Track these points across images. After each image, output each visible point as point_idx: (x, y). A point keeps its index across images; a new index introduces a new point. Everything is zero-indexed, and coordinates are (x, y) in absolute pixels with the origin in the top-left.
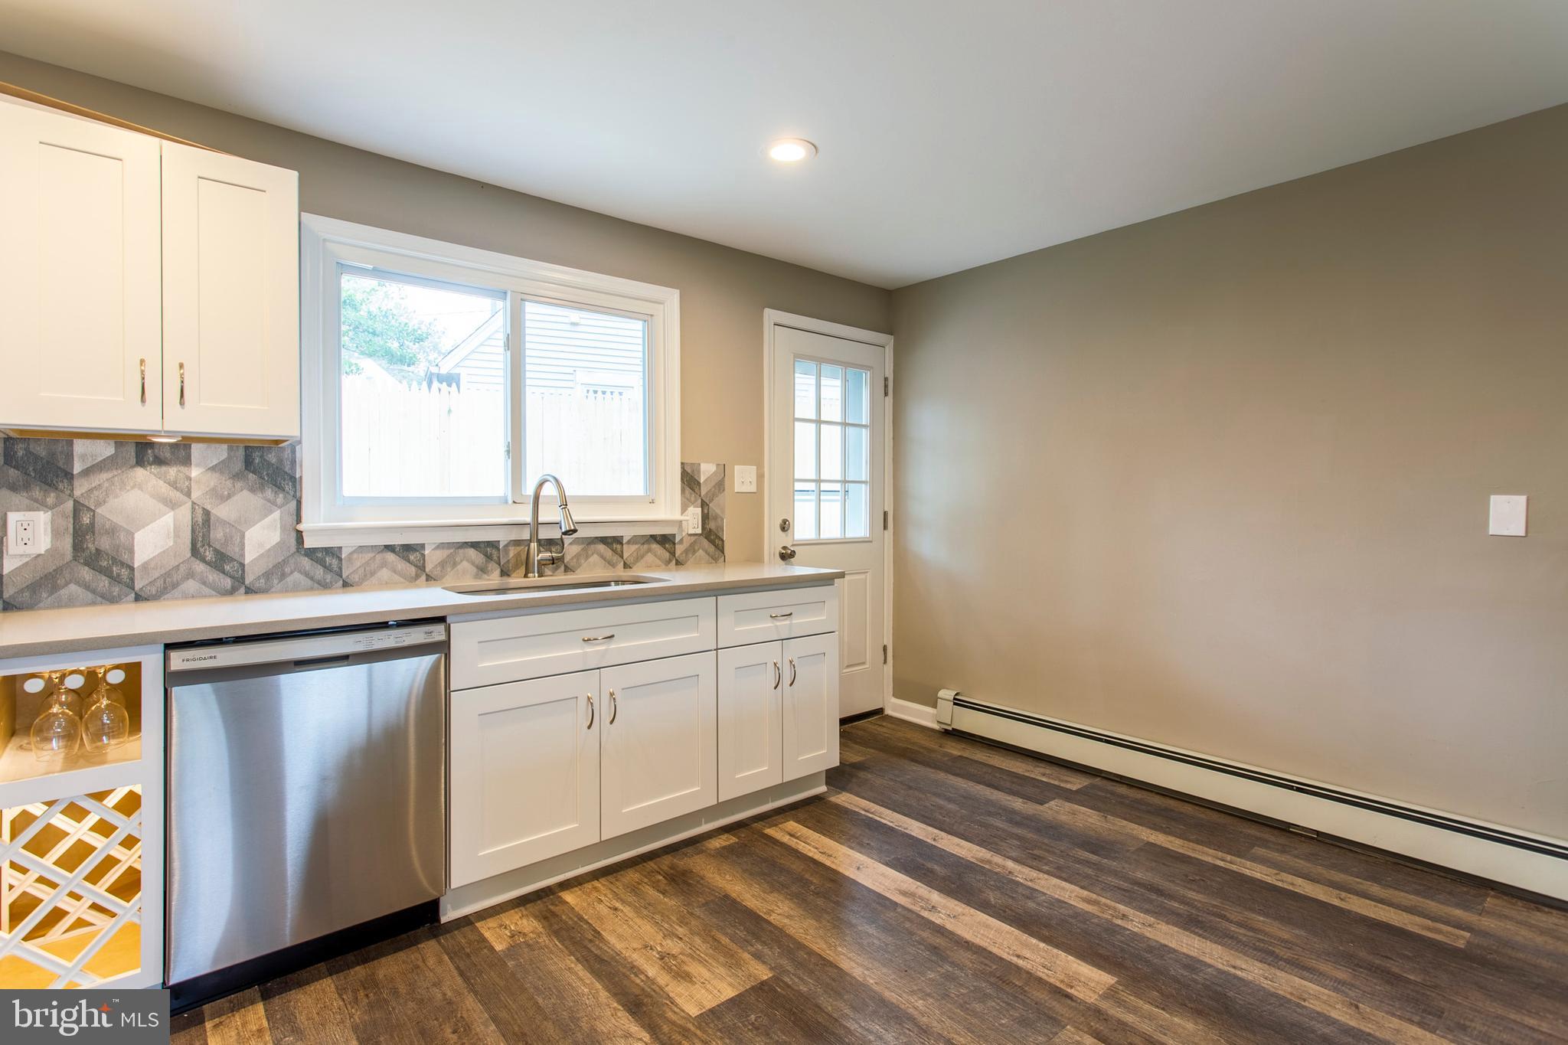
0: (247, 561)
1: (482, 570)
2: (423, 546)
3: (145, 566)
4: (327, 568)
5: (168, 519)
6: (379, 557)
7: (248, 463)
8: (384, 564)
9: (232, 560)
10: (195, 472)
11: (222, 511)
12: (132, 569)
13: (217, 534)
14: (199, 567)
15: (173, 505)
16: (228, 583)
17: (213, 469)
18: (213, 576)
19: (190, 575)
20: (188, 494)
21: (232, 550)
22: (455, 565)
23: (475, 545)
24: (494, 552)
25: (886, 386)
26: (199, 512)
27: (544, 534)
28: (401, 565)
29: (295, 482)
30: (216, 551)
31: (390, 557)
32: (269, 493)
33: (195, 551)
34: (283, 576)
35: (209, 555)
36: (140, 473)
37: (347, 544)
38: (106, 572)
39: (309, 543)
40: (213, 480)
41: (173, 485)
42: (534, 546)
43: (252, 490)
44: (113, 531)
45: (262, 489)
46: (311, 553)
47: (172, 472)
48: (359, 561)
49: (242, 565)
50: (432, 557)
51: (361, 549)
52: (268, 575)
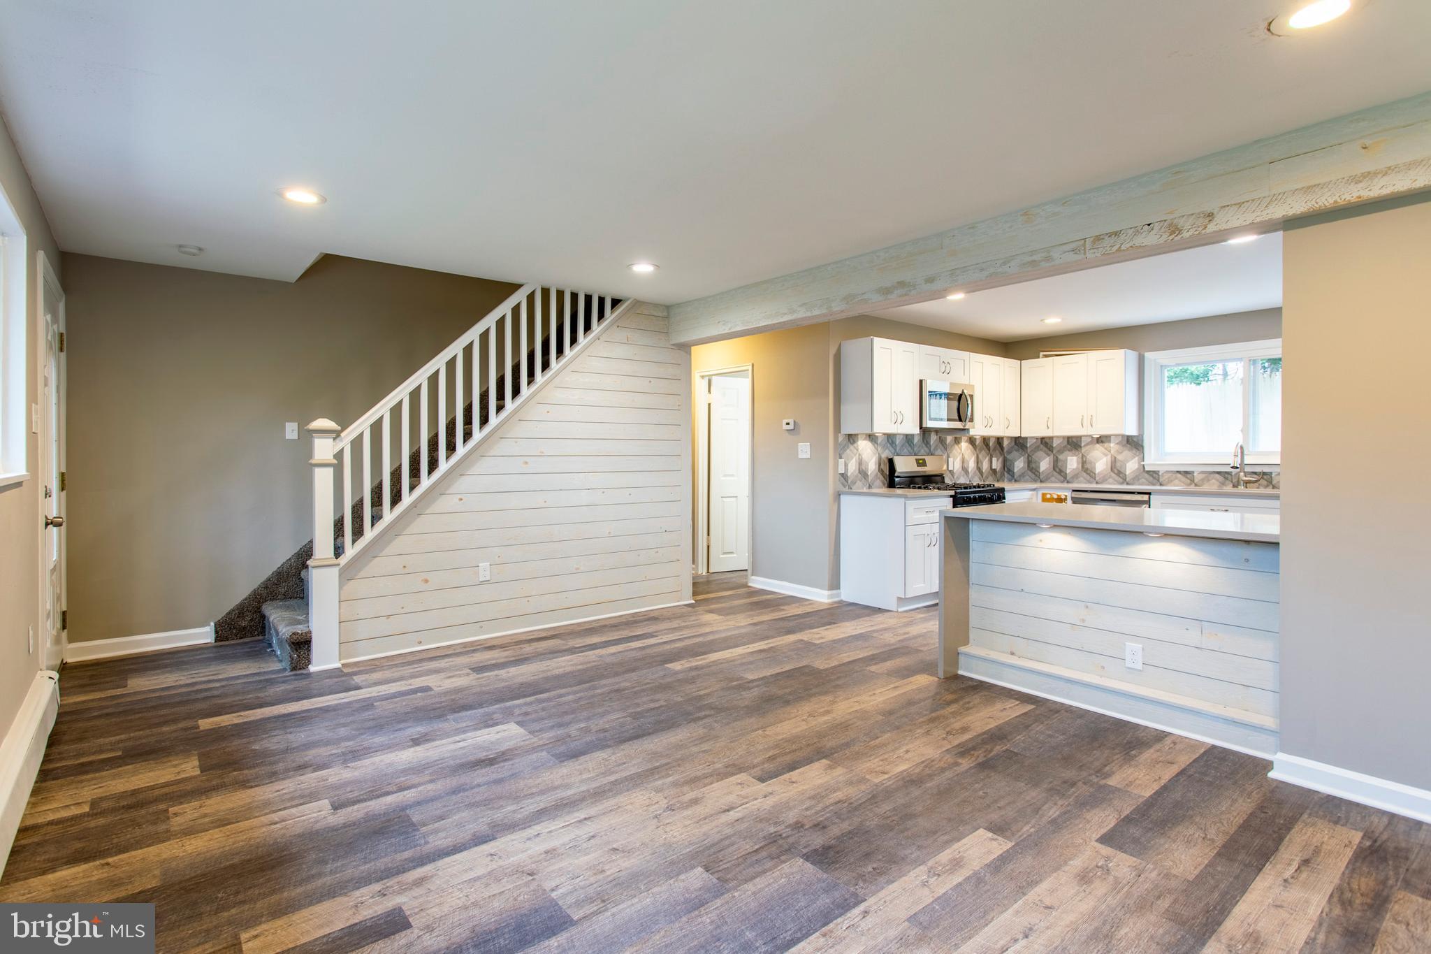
0: (1127, 473)
1: (1223, 484)
2: (1193, 472)
3: (1098, 473)
4: (1154, 478)
5: (1105, 459)
6: (1174, 475)
7: (1128, 441)
8: (1176, 478)
9: (1122, 473)
10: (1112, 445)
11: (1119, 457)
12: (1095, 474)
13: (1118, 465)
15: (1106, 455)
16: (1121, 480)
17: (1117, 444)
18: (1117, 478)
19: (1110, 477)
20: (1110, 451)
21: (1122, 470)
22: (1208, 480)
23: (1219, 473)
24: (1229, 476)
26: (1113, 458)
27: (1248, 469)
28: (1183, 479)
29: (1143, 447)
30: (1118, 470)
31: (1179, 475)
32: (1134, 452)
34: (1139, 479)
35: (1116, 471)
36: (1098, 445)
37: (1162, 470)
38: (1089, 474)
39: (1146, 469)
40: (1117, 447)
41: (1106, 449)
42: (1242, 474)
43: (1129, 450)
44: (1091, 463)
45: (1132, 450)
46: (1148, 472)
47: (1106, 445)
48: (1166, 476)
49: (1125, 475)
50: (1198, 477)
51: (1167, 472)
52: (1133, 479)
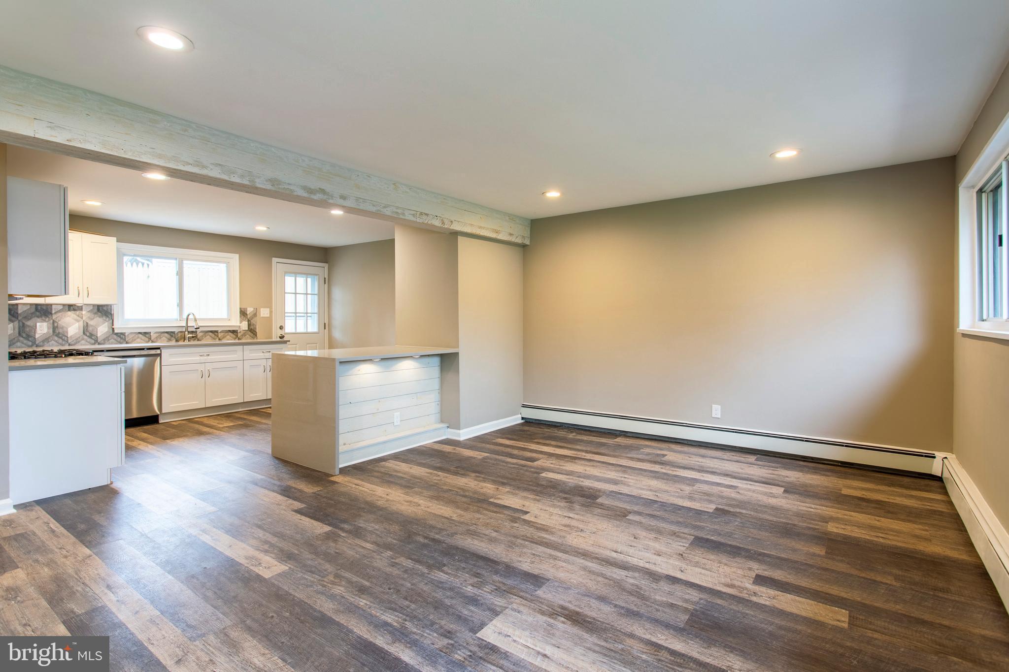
0: (98, 336)
1: (170, 340)
2: (150, 333)
3: (71, 337)
4: (121, 338)
5: (77, 325)
6: (137, 336)
7: (98, 310)
8: (138, 338)
9: (94, 336)
10: (84, 312)
11: (91, 323)
12: (67, 337)
13: (90, 329)
14: (85, 337)
15: (78, 321)
16: (93, 341)
17: (89, 312)
18: (89, 340)
19: (83, 339)
20: (82, 318)
21: (94, 333)
22: (161, 338)
23: (167, 332)
24: (173, 334)
25: (325, 281)
26: (85, 323)
27: (190, 329)
28: (143, 338)
29: (112, 315)
30: (90, 333)
31: (140, 335)
32: (104, 318)
33: (84, 333)
34: (109, 340)
35: (88, 334)
36: (69, 313)
37: (127, 332)
38: (61, 338)
39: (115, 332)
40: (89, 314)
41: (78, 316)
42: (187, 333)
43: (100, 317)
44: (62, 328)
45: (102, 317)
46: (117, 334)
47: (78, 312)
48: (131, 336)
49: (97, 337)
50: (153, 336)
51: (131, 333)
52: (104, 340)
